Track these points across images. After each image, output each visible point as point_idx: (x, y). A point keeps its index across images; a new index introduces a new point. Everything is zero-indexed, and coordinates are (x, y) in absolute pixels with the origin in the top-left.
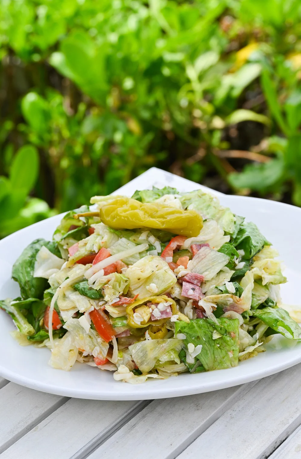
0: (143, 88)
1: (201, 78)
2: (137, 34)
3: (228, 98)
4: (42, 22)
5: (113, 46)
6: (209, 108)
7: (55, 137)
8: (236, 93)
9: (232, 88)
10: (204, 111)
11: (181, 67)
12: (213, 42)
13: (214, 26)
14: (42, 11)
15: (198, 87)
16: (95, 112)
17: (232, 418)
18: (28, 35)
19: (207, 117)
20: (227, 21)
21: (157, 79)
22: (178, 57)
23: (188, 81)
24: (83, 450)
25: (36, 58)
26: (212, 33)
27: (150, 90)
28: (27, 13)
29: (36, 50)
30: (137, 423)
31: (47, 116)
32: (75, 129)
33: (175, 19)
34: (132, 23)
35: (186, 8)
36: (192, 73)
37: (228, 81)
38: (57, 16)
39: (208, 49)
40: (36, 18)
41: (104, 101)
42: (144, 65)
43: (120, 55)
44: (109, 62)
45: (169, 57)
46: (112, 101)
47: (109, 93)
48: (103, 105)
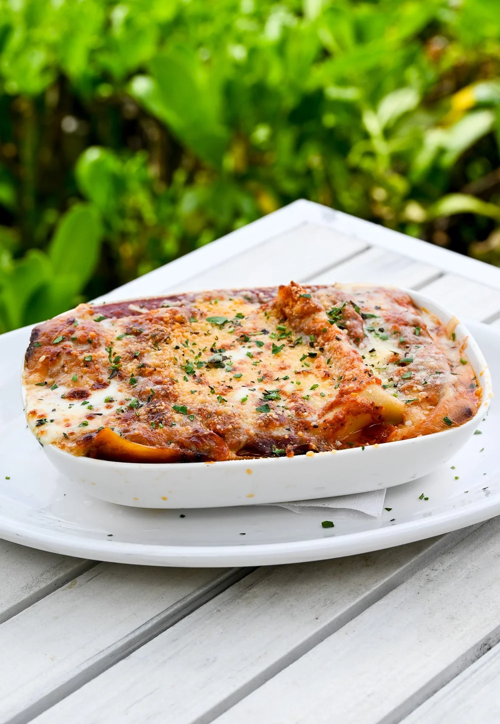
0: (286, 140)
1: (388, 133)
2: (281, 48)
3: (435, 170)
4: (118, 31)
5: (237, 66)
6: (400, 185)
7: (131, 226)
8: (448, 160)
9: (441, 151)
10: (390, 190)
11: (353, 111)
12: (412, 74)
13: (415, 47)
14: (119, 14)
15: (383, 148)
16: (202, 180)
17: (429, 581)
18: (93, 53)
19: (396, 200)
20: (437, 43)
21: (310, 126)
22: (351, 94)
23: (366, 136)
24: (155, 621)
25: (105, 91)
26: (410, 60)
27: (299, 146)
28: (94, 14)
29: (105, 77)
30: (256, 583)
31: (119, 185)
32: (167, 210)
33: (346, 30)
34: (273, 31)
35: (364, 11)
36: (373, 123)
37: (434, 139)
38: (143, 20)
39: (401, 84)
40: (108, 25)
41: (219, 162)
42: (290, 102)
43: (249, 80)
44: (229, 91)
45: (334, 92)
46: (232, 161)
47: (227, 148)
48: (216, 171)
